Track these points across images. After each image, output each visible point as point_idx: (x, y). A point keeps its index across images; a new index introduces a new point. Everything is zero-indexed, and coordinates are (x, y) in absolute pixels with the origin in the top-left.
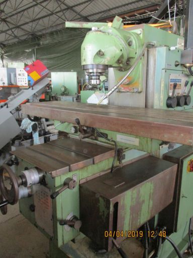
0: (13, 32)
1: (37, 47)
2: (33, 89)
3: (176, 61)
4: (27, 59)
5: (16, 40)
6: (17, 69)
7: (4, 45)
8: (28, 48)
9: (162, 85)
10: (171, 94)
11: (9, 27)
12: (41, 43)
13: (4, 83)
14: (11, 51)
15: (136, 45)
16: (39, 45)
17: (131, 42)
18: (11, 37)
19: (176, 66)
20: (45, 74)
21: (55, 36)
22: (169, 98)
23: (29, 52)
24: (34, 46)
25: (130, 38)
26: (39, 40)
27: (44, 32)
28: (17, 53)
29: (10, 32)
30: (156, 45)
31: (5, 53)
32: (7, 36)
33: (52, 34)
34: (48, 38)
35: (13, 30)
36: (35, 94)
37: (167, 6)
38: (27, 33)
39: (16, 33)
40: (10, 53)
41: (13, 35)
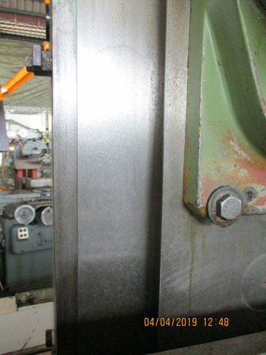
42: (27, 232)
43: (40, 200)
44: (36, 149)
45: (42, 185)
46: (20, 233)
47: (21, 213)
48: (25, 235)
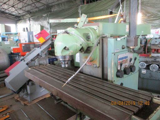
0: (35, 5)
1: (49, 13)
2: (40, 48)
3: (123, 46)
4: (44, 20)
5: (37, 9)
6: (34, 32)
7: (30, 12)
8: (44, 14)
9: (112, 64)
10: (119, 68)
11: (32, 2)
12: (52, 10)
13: (26, 41)
14: (34, 16)
15: (93, 39)
16: (51, 11)
17: (89, 36)
18: (34, 8)
19: (123, 48)
20: (48, 38)
21: (61, 6)
22: (118, 71)
23: (45, 16)
24: (48, 12)
25: (88, 34)
26: (51, 9)
27: (53, 4)
28: (38, 17)
29: (33, 5)
30: (107, 37)
31: (31, 17)
32: (32, 7)
33: (58, 5)
34: (56, 7)
35: (35, 4)
36: (42, 51)
37: (120, 2)
38: (43, 5)
39: (37, 5)
40: (34, 17)
41: (35, 6)
42: (145, 72)
43: (153, 62)
44: (156, 42)
45: (155, 56)
46: (142, 71)
47: (141, 64)
48: (144, 72)
